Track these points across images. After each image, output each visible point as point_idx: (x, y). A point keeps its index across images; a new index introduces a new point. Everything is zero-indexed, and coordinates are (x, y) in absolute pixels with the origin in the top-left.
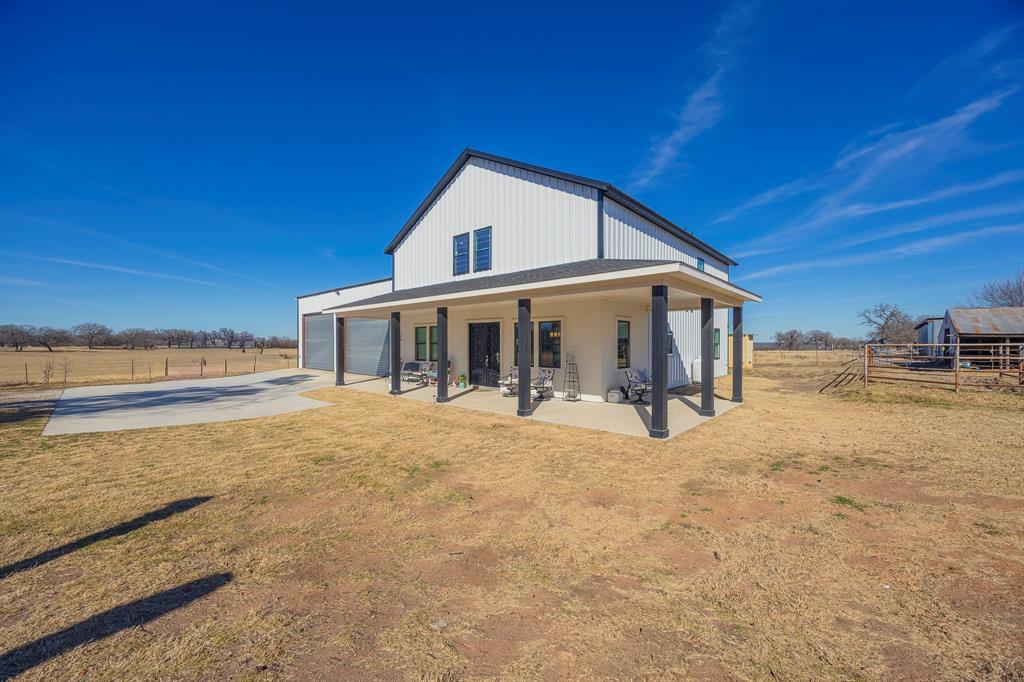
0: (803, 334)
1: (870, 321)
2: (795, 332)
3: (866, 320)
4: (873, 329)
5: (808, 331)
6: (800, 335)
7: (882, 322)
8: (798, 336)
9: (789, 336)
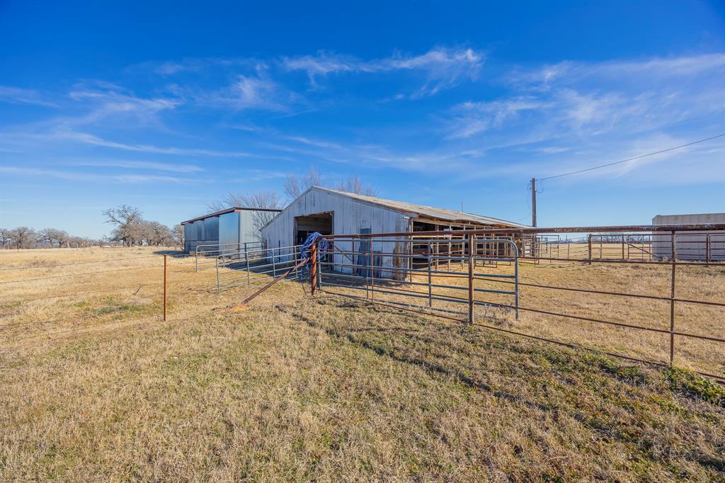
0: (36, 232)
1: (114, 220)
2: (25, 229)
3: (110, 219)
4: (117, 227)
5: (42, 229)
6: (31, 233)
7: (124, 221)
8: (29, 234)
9: (17, 234)
